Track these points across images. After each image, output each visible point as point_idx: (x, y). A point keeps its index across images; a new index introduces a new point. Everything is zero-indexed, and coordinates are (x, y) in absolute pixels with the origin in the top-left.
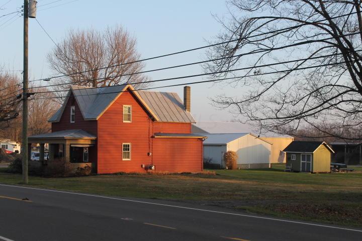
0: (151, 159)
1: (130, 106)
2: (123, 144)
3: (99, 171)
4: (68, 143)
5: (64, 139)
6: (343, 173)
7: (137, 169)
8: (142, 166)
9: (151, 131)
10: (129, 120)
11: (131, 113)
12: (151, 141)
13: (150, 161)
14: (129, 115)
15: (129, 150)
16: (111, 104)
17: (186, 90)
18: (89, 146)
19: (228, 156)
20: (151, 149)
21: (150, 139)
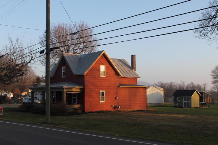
0: (117, 101)
2: (101, 91)
3: (86, 110)
4: (65, 90)
5: (62, 88)
6: (205, 107)
7: (109, 108)
8: (112, 106)
9: (117, 83)
10: (104, 75)
12: (117, 90)
13: (117, 103)
14: (104, 72)
15: (104, 95)
16: (93, 64)
17: (133, 57)
18: (78, 93)
20: (117, 95)
21: (117, 88)
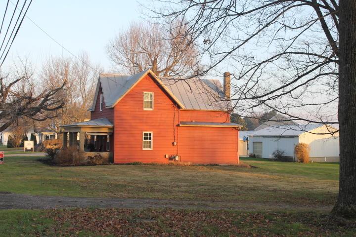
0: (175, 149)
1: (151, 93)
2: (144, 133)
3: (116, 161)
4: (82, 131)
5: (79, 128)
7: (160, 159)
8: (165, 156)
9: (176, 119)
10: (151, 107)
11: (153, 101)
12: (176, 130)
13: (175, 152)
14: (151, 102)
15: (150, 139)
19: (299, 148)
20: (176, 138)
21: (175, 127)
